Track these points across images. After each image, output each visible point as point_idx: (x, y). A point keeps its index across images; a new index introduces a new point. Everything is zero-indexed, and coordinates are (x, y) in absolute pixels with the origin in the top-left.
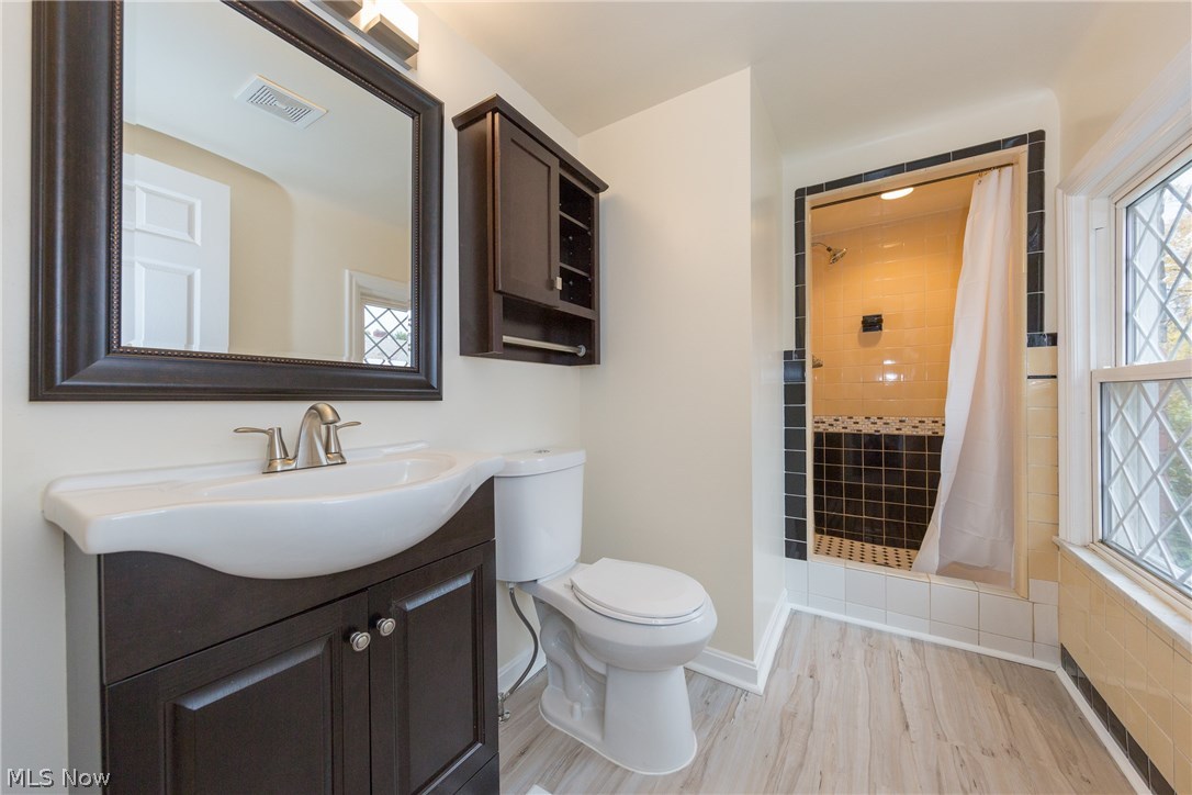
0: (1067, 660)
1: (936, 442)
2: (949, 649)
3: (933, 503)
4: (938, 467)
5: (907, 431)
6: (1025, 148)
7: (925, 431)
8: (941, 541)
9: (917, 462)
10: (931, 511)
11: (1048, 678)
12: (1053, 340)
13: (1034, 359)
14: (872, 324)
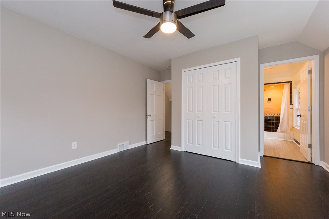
0: (294, 140)
1: (279, 117)
2: (283, 140)
3: (279, 124)
4: (280, 118)
5: (275, 116)
6: (290, 83)
7: (278, 116)
8: (280, 128)
9: (277, 120)
10: (279, 125)
11: (292, 142)
12: (293, 105)
13: (291, 106)
14: (270, 100)
